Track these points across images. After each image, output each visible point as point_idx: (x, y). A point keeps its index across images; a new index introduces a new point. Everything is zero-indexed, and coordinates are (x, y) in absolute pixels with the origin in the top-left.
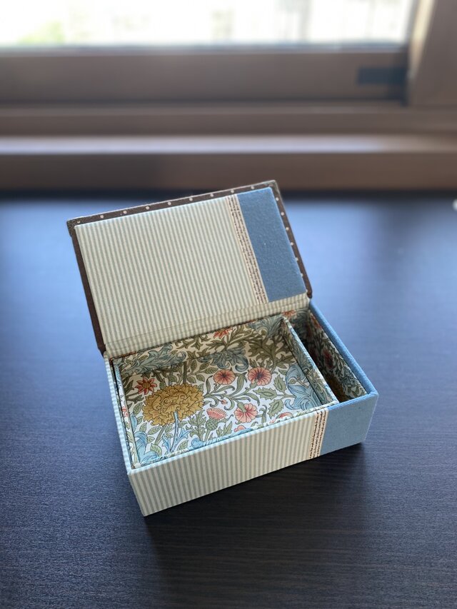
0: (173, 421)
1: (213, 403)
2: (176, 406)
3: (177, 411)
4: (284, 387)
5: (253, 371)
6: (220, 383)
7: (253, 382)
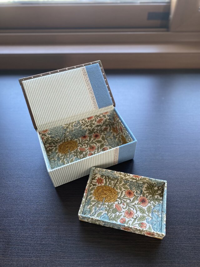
0: (102, 201)
1: (120, 203)
2: (106, 195)
3: (105, 198)
4: (150, 211)
5: (142, 197)
6: (127, 195)
7: (140, 202)
